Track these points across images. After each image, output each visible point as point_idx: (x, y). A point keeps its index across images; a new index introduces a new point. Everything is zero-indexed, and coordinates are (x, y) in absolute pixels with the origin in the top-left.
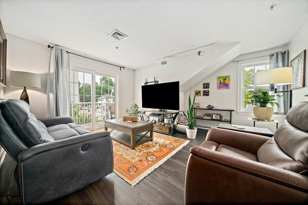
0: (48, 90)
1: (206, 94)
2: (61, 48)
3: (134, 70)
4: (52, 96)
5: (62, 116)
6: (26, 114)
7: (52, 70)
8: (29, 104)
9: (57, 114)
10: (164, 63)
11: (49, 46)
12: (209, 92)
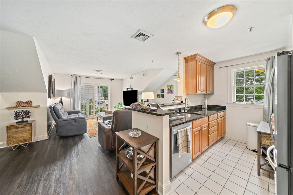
0: (70, 97)
1: (162, 97)
2: (76, 75)
3: (122, 80)
4: (72, 100)
5: (76, 109)
6: (59, 110)
7: (72, 87)
8: (62, 104)
9: (74, 109)
10: (131, 78)
11: (71, 76)
12: (163, 96)
